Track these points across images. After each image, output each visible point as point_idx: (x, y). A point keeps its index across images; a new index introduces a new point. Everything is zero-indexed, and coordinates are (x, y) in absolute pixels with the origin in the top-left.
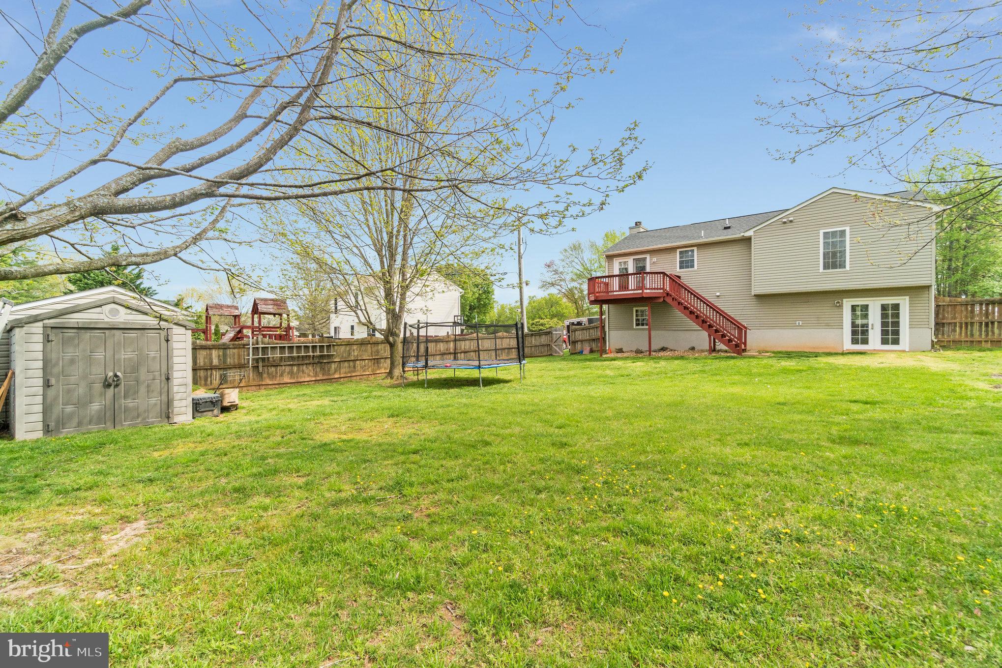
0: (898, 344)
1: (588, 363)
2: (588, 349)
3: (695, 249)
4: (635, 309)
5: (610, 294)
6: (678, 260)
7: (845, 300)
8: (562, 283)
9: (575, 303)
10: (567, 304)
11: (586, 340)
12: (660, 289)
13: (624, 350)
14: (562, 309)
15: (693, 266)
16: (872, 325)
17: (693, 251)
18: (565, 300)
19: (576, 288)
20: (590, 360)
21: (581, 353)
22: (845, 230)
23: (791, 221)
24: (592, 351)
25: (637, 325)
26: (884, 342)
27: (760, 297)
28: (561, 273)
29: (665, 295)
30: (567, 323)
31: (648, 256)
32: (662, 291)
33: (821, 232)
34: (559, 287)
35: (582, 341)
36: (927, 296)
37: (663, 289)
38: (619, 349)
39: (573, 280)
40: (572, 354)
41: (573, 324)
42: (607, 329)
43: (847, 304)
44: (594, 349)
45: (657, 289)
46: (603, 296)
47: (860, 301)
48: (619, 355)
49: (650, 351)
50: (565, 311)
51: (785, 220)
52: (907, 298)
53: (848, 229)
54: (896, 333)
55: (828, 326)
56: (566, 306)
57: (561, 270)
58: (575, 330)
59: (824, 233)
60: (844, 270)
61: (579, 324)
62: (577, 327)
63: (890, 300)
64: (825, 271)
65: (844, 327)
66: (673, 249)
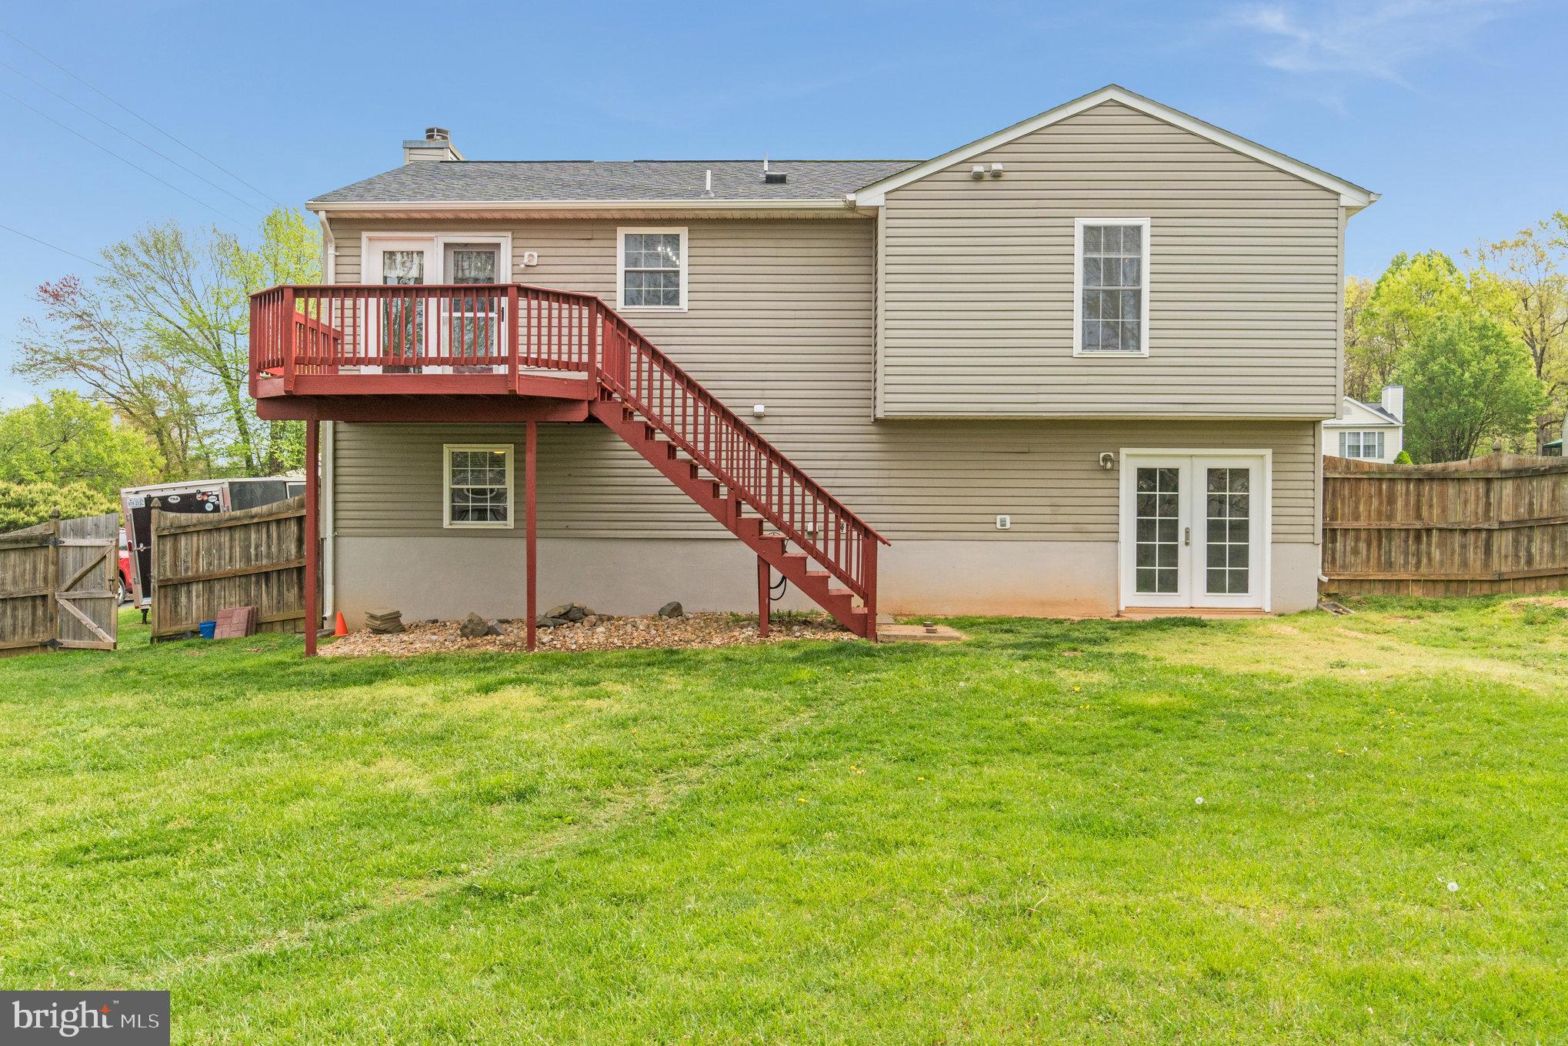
0: (1246, 590)
1: (257, 701)
2: (241, 615)
3: (683, 232)
4: (447, 450)
5: (345, 371)
6: (621, 268)
7: (1123, 451)
8: (109, 361)
9: (159, 433)
10: (129, 433)
11: (231, 577)
12: (578, 367)
13: (404, 621)
14: (110, 450)
15: (673, 298)
16: (1187, 532)
17: (674, 240)
18: (116, 422)
19: (161, 385)
20: (259, 679)
21: (206, 631)
22: (1138, 229)
23: (997, 176)
24: (255, 625)
25: (459, 514)
26: (1214, 584)
27: (890, 426)
28: (106, 326)
29: (596, 394)
30: (133, 498)
31: (505, 241)
32: (583, 376)
33: (1080, 224)
34: (96, 376)
35: (208, 581)
36: (1310, 449)
37: (589, 367)
38: (385, 618)
39: (148, 355)
40: (159, 638)
41: (165, 504)
42: (327, 530)
43: (1131, 461)
44: (266, 615)
45: (568, 366)
46: (317, 381)
47: (1158, 458)
48: (392, 646)
49: (533, 625)
50: (118, 457)
51: (979, 168)
52: (1268, 453)
53: (1145, 223)
54: (1241, 556)
55: (1081, 532)
56: (125, 442)
57: (105, 314)
58: (176, 534)
59: (1089, 230)
60: (1135, 353)
61: (190, 503)
62: (184, 518)
63: (1228, 458)
64: (1088, 353)
65: (1122, 537)
66: (603, 224)
